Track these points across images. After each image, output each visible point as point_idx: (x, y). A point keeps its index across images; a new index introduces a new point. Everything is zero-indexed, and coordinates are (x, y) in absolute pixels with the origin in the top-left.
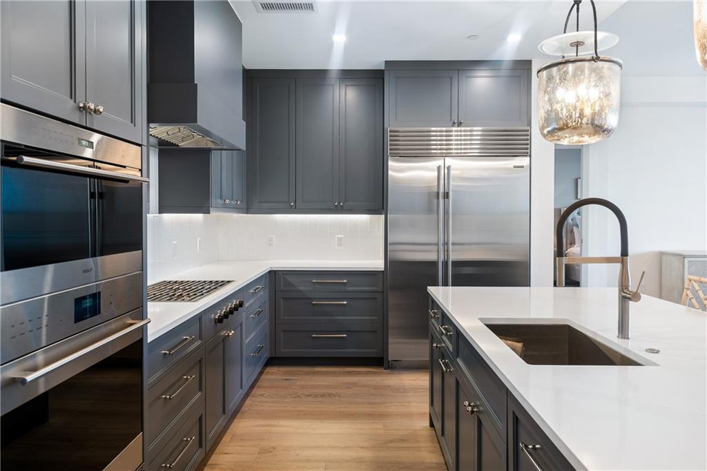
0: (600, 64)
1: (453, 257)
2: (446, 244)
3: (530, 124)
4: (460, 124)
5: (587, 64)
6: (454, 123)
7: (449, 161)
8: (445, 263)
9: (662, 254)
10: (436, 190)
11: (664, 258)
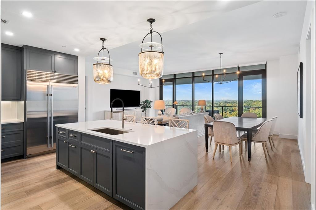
0: (110, 66)
1: (53, 115)
2: (51, 111)
3: (78, 75)
4: (55, 72)
5: (107, 65)
6: (53, 71)
7: (52, 84)
8: (51, 118)
9: (105, 111)
10: (46, 93)
11: (106, 112)
